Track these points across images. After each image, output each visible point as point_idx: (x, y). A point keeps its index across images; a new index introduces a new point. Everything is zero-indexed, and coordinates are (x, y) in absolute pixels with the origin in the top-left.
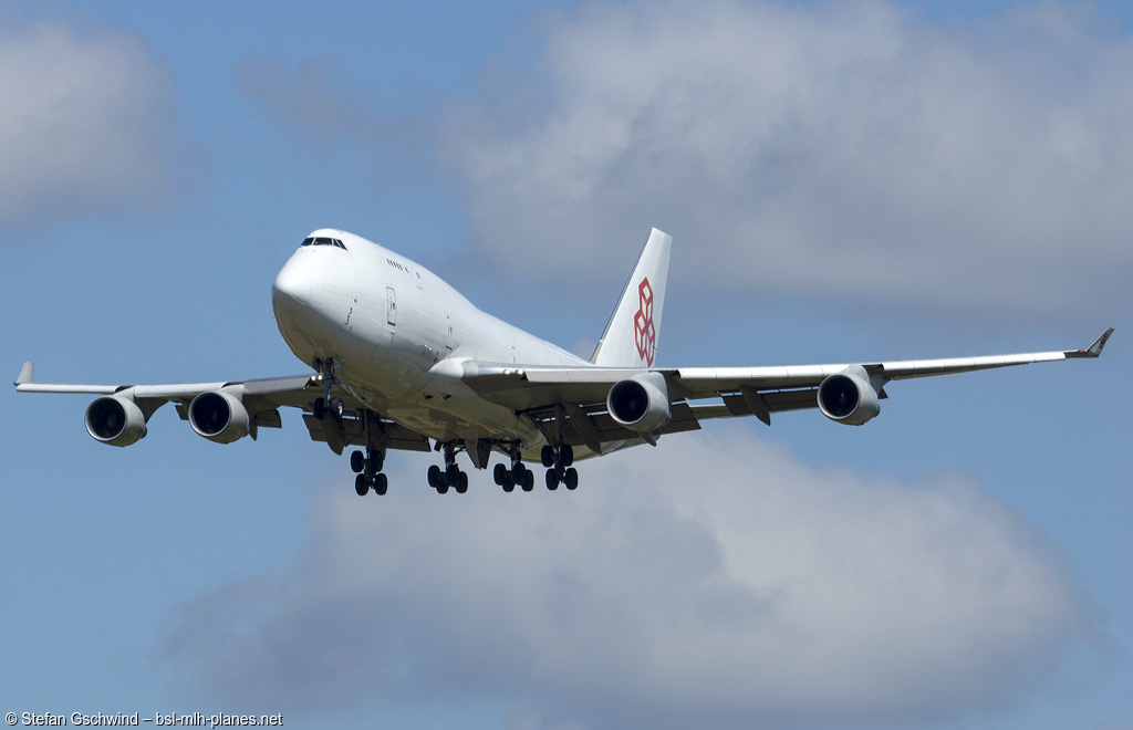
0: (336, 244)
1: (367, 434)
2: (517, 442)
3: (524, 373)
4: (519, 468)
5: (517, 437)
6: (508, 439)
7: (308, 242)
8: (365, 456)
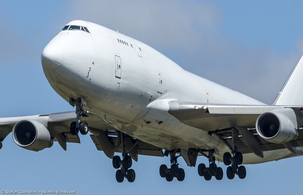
0: (82, 29)
1: (122, 146)
2: (212, 151)
3: (207, 108)
4: (213, 165)
5: (212, 148)
6: (207, 149)
7: (66, 28)
8: (122, 159)
